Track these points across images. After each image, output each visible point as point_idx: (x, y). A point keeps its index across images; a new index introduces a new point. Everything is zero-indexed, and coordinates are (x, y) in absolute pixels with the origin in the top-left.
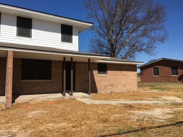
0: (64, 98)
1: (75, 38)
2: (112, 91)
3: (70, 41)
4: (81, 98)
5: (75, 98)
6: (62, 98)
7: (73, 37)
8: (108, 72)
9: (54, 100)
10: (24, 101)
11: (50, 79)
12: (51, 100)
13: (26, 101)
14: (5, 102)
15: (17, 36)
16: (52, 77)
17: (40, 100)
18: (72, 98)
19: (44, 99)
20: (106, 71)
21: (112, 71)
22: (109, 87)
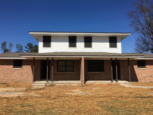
0: (112, 83)
1: (119, 44)
2: (151, 81)
3: (115, 46)
4: (123, 84)
5: (119, 84)
6: (111, 83)
7: (118, 43)
8: (146, 66)
9: (106, 84)
10: (90, 83)
11: (103, 71)
12: (104, 84)
13: (91, 83)
14: (81, 83)
15: (85, 47)
16: (105, 70)
17: (98, 83)
18: (117, 83)
19: (100, 83)
20: (145, 66)
21: (150, 66)
22: (148, 78)
